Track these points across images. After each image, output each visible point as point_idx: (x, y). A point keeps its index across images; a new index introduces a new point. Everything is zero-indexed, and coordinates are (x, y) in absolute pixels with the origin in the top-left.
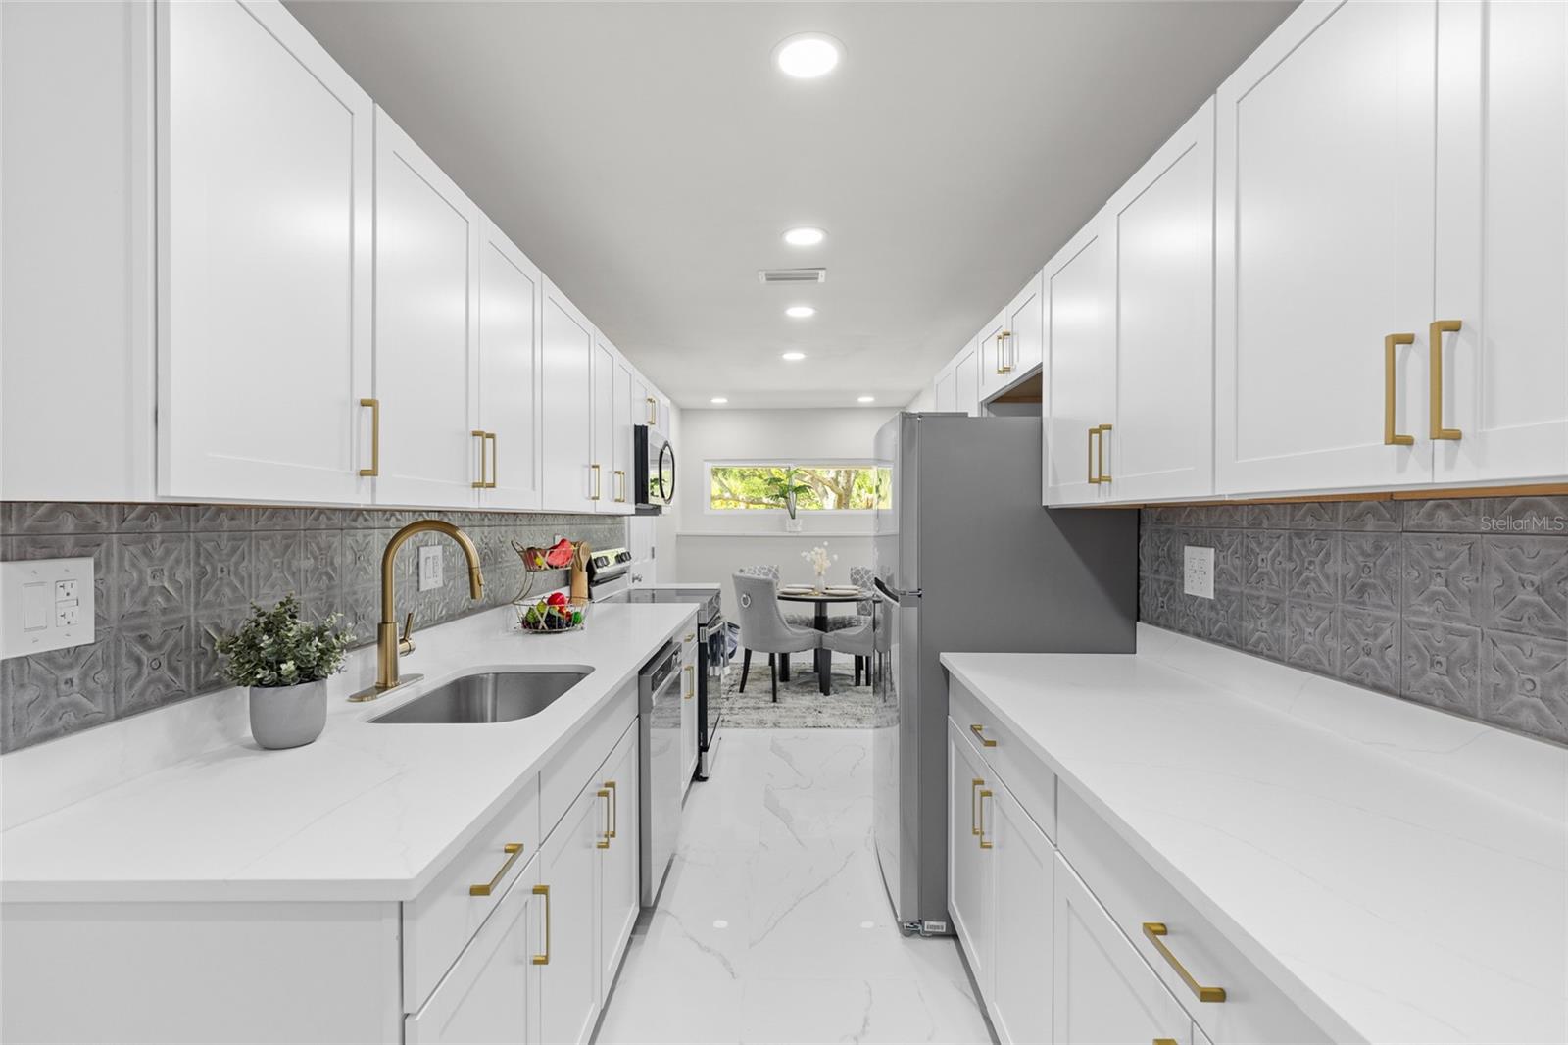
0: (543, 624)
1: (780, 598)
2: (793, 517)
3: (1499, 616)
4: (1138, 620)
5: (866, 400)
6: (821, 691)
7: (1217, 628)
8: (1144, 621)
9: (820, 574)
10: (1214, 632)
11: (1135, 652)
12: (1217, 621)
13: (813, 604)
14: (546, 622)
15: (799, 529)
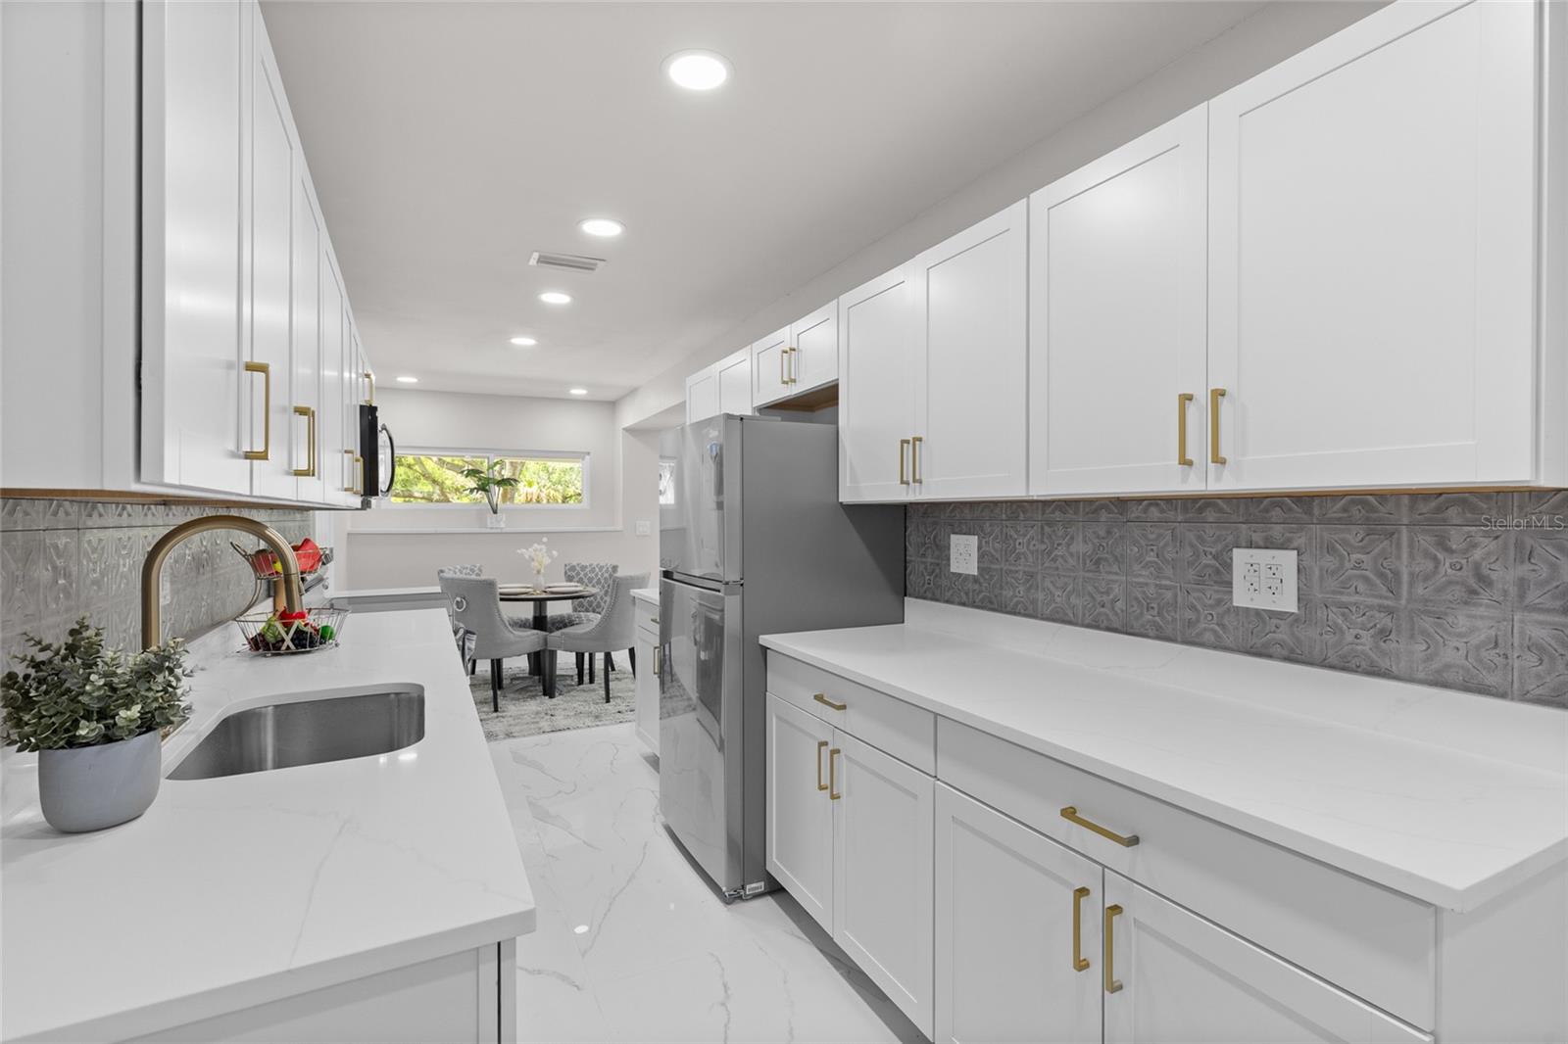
0: (288, 642)
1: (502, 600)
2: (495, 512)
3: (1191, 574)
4: (905, 595)
5: (578, 392)
6: (545, 694)
7: (981, 596)
8: (910, 596)
9: (539, 572)
10: (977, 600)
11: (903, 622)
12: (981, 592)
13: (532, 603)
14: (292, 640)
15: (502, 525)
